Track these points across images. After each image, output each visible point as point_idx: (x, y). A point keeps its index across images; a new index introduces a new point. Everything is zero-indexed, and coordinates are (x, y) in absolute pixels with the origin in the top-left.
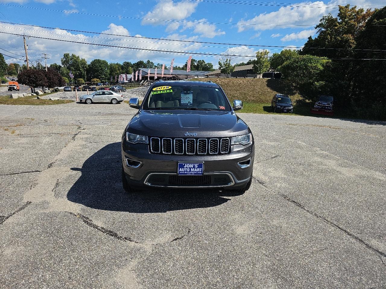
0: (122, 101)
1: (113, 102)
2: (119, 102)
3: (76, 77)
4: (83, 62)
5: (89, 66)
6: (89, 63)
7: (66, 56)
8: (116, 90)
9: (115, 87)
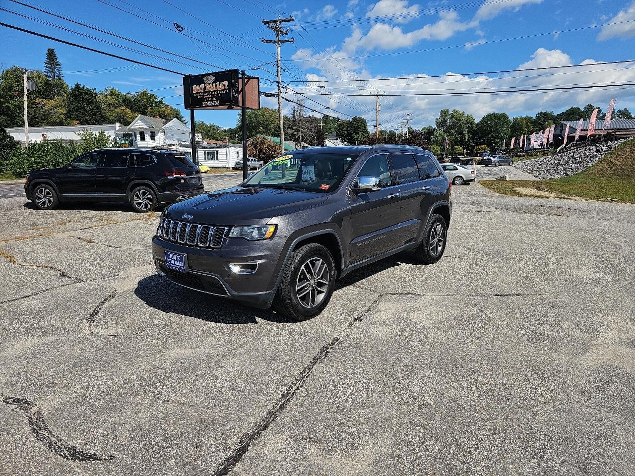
0: (472, 180)
1: (457, 182)
2: (466, 183)
3: (454, 143)
4: (469, 121)
5: (477, 125)
6: (477, 121)
7: (444, 113)
8: (494, 162)
9: (492, 158)
